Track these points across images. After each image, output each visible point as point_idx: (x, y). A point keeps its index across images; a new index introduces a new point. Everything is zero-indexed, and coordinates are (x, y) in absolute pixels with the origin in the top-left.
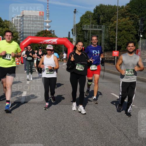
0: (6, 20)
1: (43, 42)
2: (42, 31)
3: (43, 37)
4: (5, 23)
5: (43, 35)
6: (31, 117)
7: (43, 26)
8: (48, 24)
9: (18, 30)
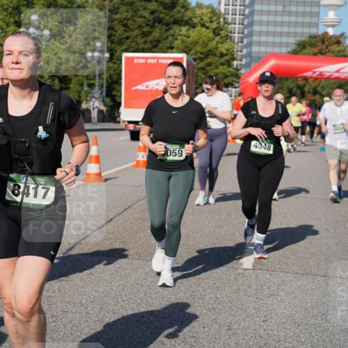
0: (201, 4)
1: (314, 72)
2: (310, 37)
3: (316, 54)
4: (198, 12)
5: (316, 50)
6: (274, 316)
7: (314, 20)
8: (331, 15)
9: (237, 35)
